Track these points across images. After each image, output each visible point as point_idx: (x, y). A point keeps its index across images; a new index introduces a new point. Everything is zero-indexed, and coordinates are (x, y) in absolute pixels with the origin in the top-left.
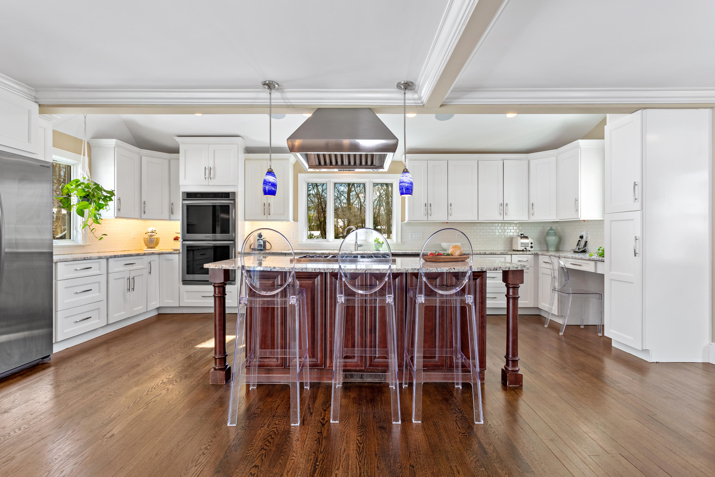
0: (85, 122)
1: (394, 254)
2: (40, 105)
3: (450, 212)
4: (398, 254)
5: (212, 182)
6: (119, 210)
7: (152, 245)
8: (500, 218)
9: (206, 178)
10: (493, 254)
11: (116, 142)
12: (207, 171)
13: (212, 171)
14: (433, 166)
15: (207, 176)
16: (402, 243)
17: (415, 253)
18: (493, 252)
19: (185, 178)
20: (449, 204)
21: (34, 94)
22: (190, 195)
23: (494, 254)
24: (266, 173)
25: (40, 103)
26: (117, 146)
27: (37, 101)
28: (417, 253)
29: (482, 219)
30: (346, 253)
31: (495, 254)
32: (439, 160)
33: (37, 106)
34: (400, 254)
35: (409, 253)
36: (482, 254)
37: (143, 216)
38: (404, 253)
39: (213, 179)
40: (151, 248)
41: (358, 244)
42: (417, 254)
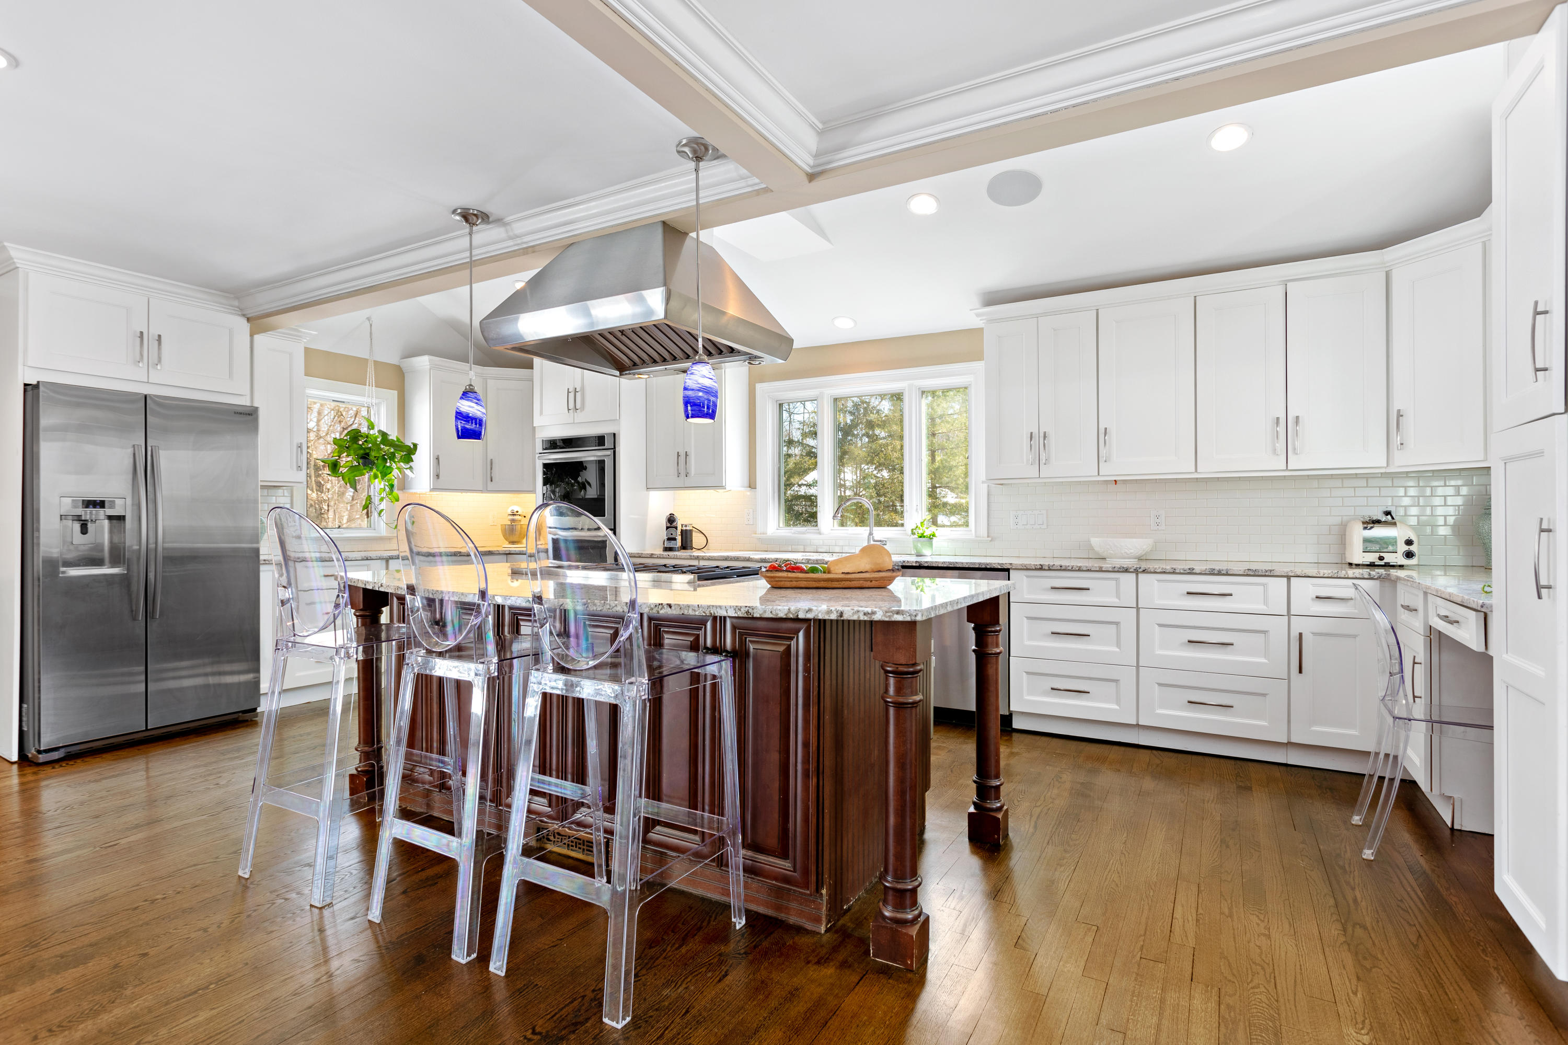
0: (371, 333)
1: (926, 565)
2: (248, 320)
3: (1103, 452)
4: (934, 565)
5: (580, 417)
6: (438, 476)
7: (515, 539)
8: (1274, 464)
9: (569, 410)
10: (1219, 573)
11: (430, 361)
12: (572, 395)
13: (578, 395)
14: (1054, 330)
15: (571, 406)
16: (990, 539)
17: (980, 564)
18: (1217, 567)
19: (541, 413)
20: (1102, 431)
21: (236, 303)
22: (553, 445)
23: (1224, 575)
24: (460, 395)
25: (248, 316)
26: (433, 367)
27: (244, 313)
28: (983, 564)
29: (1207, 469)
30: (810, 560)
31: (1227, 574)
32: (1071, 311)
33: (244, 321)
34: (940, 565)
35: (962, 563)
36: (1180, 573)
37: (491, 486)
38: (950, 563)
39: (581, 411)
40: (513, 543)
41: (876, 539)
42: (983, 567)
